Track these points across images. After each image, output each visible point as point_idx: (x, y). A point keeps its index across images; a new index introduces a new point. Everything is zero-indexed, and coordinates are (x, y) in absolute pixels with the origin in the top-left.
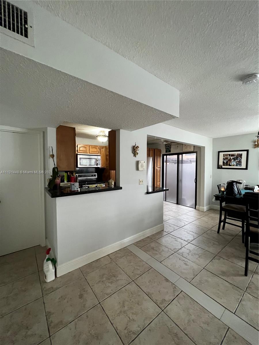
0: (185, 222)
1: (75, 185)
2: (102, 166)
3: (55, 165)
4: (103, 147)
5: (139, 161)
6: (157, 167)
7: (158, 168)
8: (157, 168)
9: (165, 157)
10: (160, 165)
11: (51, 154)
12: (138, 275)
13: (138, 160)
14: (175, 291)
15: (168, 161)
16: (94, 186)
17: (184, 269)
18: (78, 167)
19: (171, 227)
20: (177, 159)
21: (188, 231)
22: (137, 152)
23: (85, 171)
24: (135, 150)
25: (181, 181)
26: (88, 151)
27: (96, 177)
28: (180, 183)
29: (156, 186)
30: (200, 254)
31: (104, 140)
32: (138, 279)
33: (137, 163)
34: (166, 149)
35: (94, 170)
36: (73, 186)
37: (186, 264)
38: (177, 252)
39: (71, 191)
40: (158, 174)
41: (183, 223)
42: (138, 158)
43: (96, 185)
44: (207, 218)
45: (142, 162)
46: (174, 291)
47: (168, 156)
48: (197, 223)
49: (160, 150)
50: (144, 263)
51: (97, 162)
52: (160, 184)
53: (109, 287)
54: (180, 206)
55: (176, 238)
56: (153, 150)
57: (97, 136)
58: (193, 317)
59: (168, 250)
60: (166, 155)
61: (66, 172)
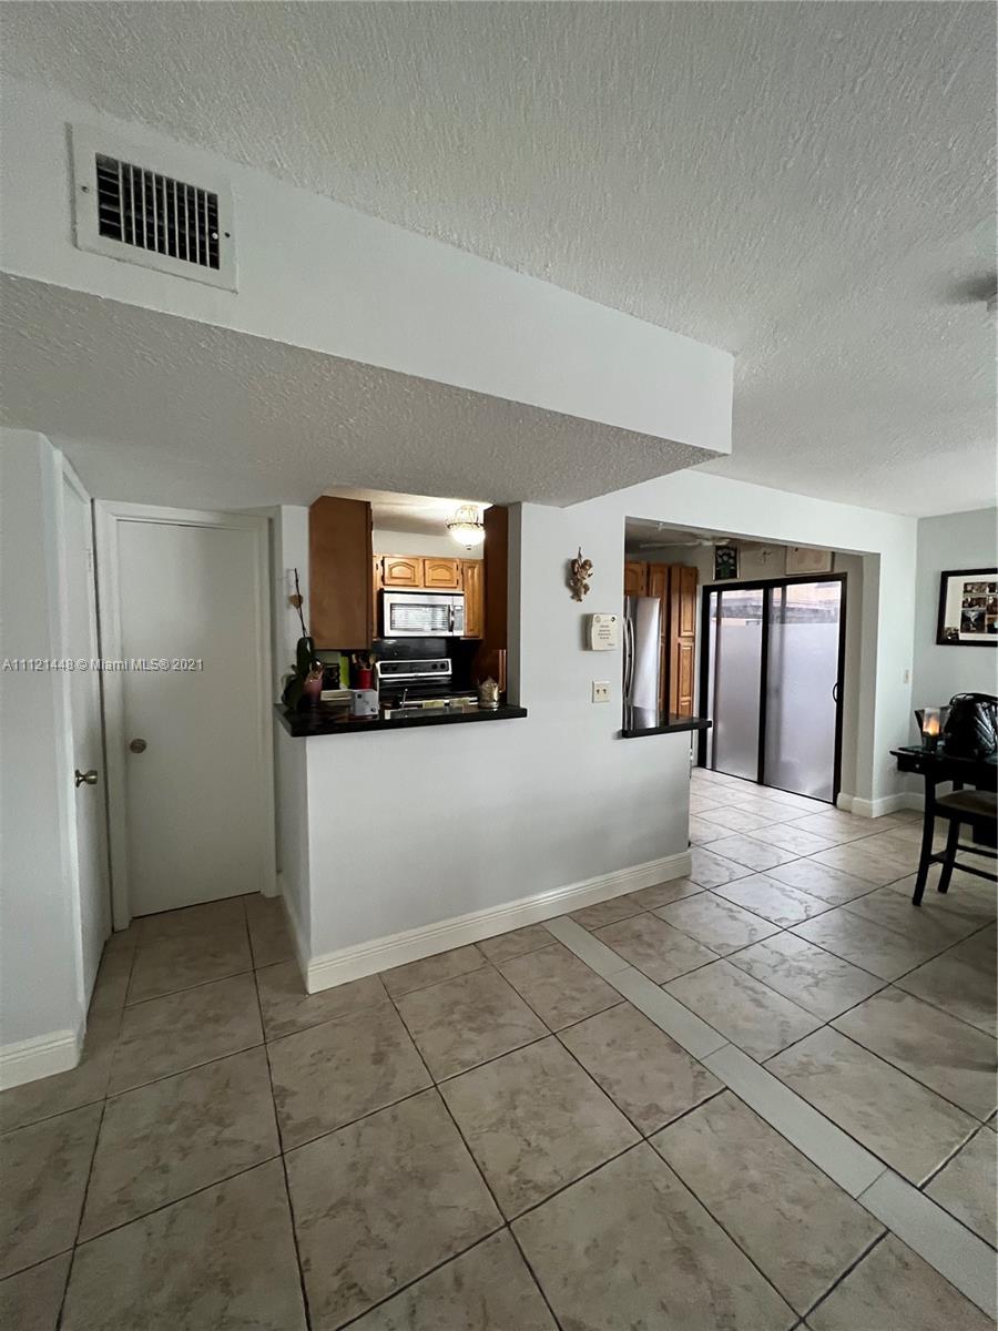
0: (782, 852)
1: (367, 699)
2: (470, 634)
3: (304, 629)
4: (471, 564)
5: (593, 615)
6: (679, 635)
7: (686, 640)
8: (680, 640)
9: (714, 595)
10: (693, 628)
11: (293, 592)
12: (573, 1017)
13: (588, 612)
14: (702, 1084)
15: (724, 612)
16: (441, 703)
17: (747, 1019)
18: (386, 635)
19: (723, 866)
20: (761, 604)
21: (788, 888)
22: (585, 582)
23: (411, 649)
24: (576, 576)
25: (778, 691)
26: (419, 581)
27: (450, 672)
28: (772, 702)
29: (673, 710)
30: (820, 972)
31: (471, 539)
32: (571, 1031)
33: (587, 622)
34: (717, 564)
35: (441, 646)
36: (358, 700)
37: (759, 1004)
38: (730, 958)
39: (352, 717)
40: (685, 662)
41: (774, 858)
42: (588, 603)
43: (447, 701)
44: (881, 843)
45: (606, 619)
46: (696, 1086)
47: (726, 595)
48: (833, 859)
49: (696, 568)
50: (599, 982)
51: (452, 618)
52: (691, 703)
53: (471, 1042)
54: (770, 792)
55: (734, 907)
56: (666, 571)
57: (449, 526)
58: (754, 1175)
59: (696, 949)
60: (720, 589)
61: (346, 653)
